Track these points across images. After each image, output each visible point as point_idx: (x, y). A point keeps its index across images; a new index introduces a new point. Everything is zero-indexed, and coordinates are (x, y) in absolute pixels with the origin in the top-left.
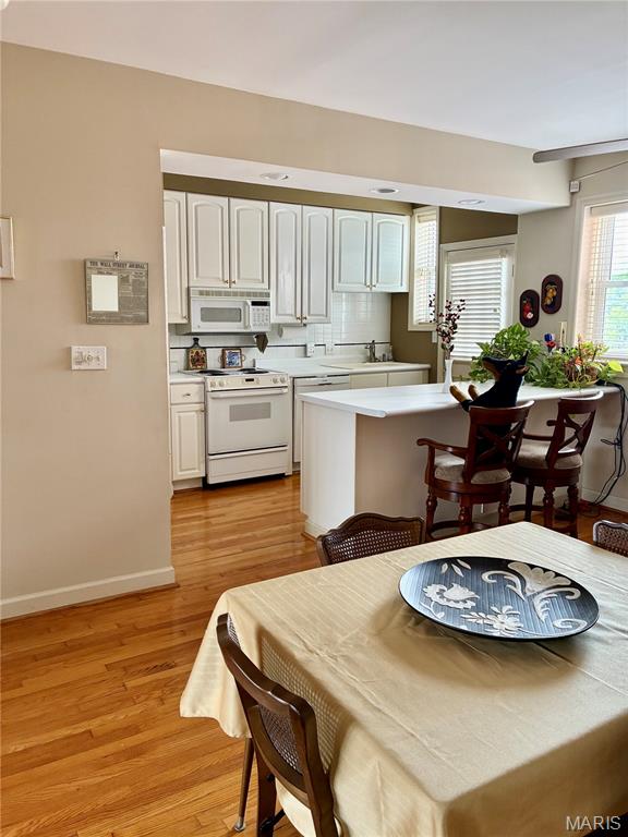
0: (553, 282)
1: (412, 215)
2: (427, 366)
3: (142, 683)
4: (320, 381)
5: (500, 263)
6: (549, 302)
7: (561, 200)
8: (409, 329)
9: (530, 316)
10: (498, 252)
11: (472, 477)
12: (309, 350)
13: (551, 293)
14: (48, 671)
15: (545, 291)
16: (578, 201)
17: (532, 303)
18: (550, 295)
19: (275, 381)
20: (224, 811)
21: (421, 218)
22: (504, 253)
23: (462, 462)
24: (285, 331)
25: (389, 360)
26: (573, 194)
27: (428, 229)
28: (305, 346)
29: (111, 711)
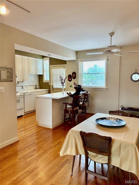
0: (74, 73)
1: (43, 59)
2: (48, 89)
3: (30, 160)
4: (29, 94)
5: (63, 69)
6: (74, 77)
7: (75, 59)
8: (44, 82)
9: (70, 79)
10: (63, 67)
11: (74, 109)
12: (23, 87)
13: (74, 75)
14: (6, 163)
15: (73, 75)
16: (78, 59)
17: (70, 77)
18: (74, 76)
19: (21, 94)
20: (67, 174)
21: (45, 60)
22: (64, 68)
23: (71, 106)
24: (19, 83)
25: (39, 89)
26: (77, 58)
27: (47, 62)
28: (22, 86)
29: (29, 166)
